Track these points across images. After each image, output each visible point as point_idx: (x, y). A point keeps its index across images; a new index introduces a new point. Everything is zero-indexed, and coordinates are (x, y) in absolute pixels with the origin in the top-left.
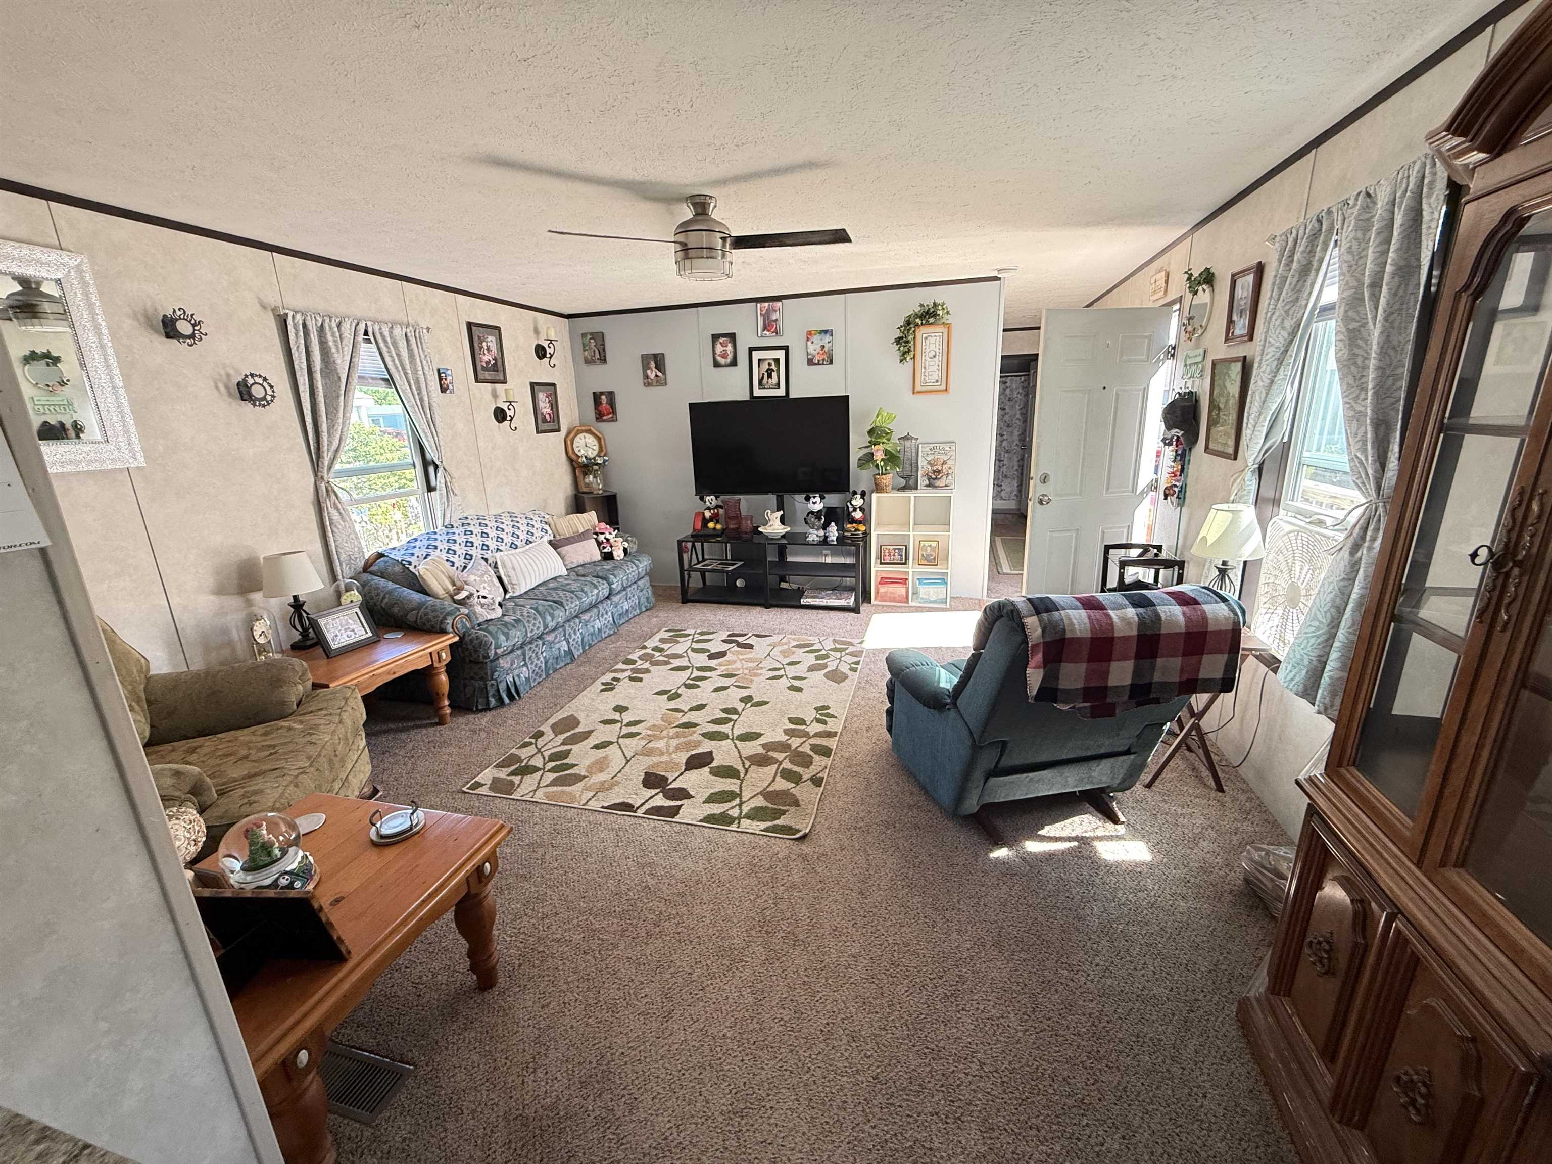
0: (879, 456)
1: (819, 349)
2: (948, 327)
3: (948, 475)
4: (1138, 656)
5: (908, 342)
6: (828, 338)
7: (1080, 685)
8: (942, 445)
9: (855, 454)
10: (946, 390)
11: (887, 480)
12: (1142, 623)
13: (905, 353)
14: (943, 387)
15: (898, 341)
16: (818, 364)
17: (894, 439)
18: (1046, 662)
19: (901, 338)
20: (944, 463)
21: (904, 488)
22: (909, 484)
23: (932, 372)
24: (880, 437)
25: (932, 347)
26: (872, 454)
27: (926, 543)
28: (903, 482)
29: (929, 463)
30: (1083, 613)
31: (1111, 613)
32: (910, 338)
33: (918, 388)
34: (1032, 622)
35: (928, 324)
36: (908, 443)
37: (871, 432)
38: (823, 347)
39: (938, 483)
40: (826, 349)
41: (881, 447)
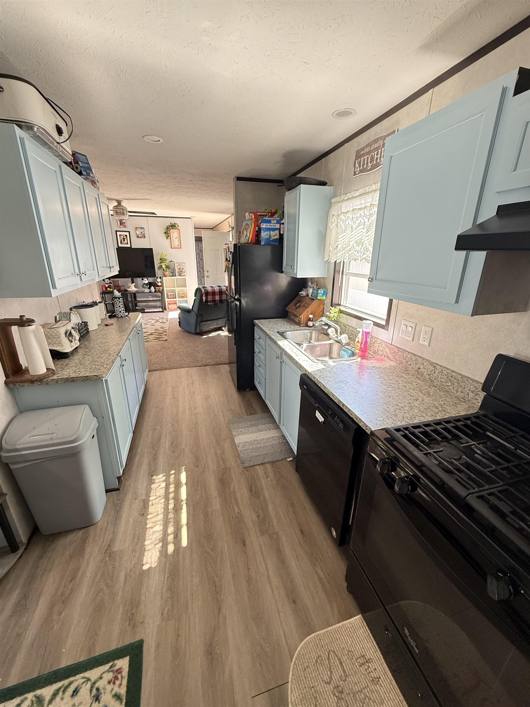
0: (164, 266)
1: (140, 233)
2: (179, 230)
3: (184, 272)
4: (220, 295)
5: (168, 233)
6: (143, 230)
7: (211, 300)
8: (182, 264)
9: (156, 266)
10: (181, 248)
11: (167, 273)
12: (219, 289)
13: (168, 237)
14: (180, 247)
15: (165, 233)
16: (140, 238)
17: (168, 261)
18: (205, 296)
19: (166, 232)
20: (183, 269)
21: (172, 276)
22: (174, 275)
23: (176, 243)
24: (163, 260)
25: (175, 235)
26: (162, 266)
27: (181, 292)
28: (172, 274)
29: (179, 269)
30: (211, 288)
31: (215, 288)
32: (169, 232)
33: (173, 247)
34: (203, 290)
35: (173, 229)
36: (172, 263)
37: (161, 259)
38: (142, 233)
39: (182, 275)
40: (143, 233)
41: (164, 263)
